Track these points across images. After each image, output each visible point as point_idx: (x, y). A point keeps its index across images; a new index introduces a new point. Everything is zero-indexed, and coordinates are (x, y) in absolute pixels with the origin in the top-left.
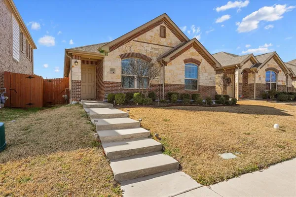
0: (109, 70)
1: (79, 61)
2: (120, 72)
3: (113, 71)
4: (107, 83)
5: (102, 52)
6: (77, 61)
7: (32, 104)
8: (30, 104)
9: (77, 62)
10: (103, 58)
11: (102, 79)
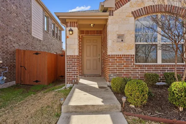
0: (115, 37)
1: (76, 30)
2: (134, 39)
3: (121, 37)
4: (113, 57)
5: (105, 11)
6: (73, 28)
7: (39, 81)
8: (37, 81)
9: (72, 31)
10: (107, 20)
11: (106, 52)
